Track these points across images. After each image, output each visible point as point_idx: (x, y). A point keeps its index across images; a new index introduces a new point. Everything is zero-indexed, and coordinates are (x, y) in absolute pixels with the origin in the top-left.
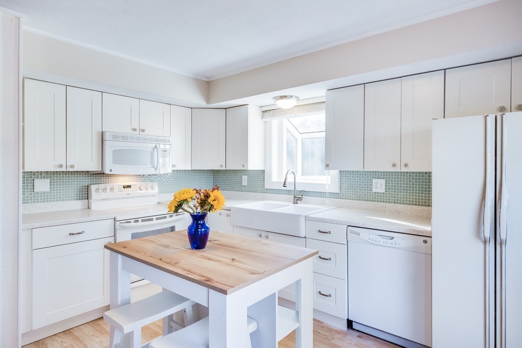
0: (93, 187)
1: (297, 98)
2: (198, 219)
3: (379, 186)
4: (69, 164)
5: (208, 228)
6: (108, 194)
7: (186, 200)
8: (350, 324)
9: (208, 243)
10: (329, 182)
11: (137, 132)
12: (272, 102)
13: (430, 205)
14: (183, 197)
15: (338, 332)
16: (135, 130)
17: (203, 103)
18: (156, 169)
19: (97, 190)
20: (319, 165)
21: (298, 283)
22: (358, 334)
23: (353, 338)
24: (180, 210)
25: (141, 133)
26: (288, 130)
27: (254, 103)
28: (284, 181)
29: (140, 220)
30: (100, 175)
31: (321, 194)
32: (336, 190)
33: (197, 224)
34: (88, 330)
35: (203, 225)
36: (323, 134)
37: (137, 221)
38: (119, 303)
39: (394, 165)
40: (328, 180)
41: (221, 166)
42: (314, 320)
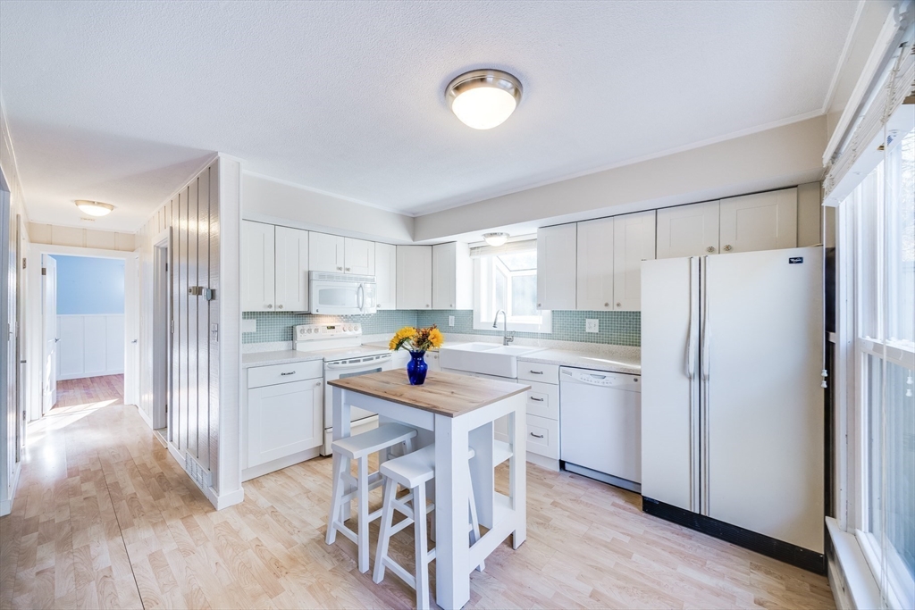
0: (298, 328)
1: (508, 235)
2: (417, 357)
3: (592, 326)
4: (278, 304)
5: (426, 365)
6: (313, 335)
7: (408, 338)
8: (562, 464)
9: (426, 380)
10: (541, 323)
11: (343, 271)
12: (482, 239)
13: (639, 344)
14: (405, 335)
15: (550, 473)
16: (340, 269)
17: (409, 240)
18: (361, 309)
19: (302, 331)
20: (529, 305)
21: (512, 416)
22: (571, 474)
23: (565, 477)
24: (401, 348)
25: (346, 272)
26: (498, 268)
27: (462, 241)
28: (493, 321)
29: (348, 361)
30: (306, 315)
31: (533, 335)
32: (549, 331)
33: (416, 361)
34: (299, 470)
35: (422, 362)
36: (535, 272)
37: (345, 362)
38: (343, 436)
39: (607, 305)
40: (540, 321)
41: (428, 306)
42: (527, 462)
